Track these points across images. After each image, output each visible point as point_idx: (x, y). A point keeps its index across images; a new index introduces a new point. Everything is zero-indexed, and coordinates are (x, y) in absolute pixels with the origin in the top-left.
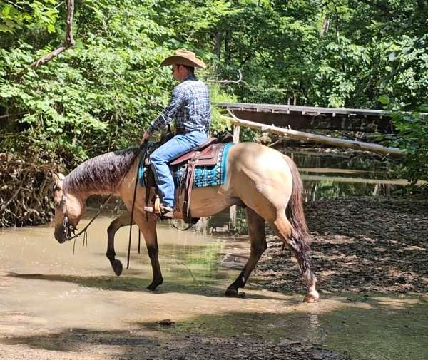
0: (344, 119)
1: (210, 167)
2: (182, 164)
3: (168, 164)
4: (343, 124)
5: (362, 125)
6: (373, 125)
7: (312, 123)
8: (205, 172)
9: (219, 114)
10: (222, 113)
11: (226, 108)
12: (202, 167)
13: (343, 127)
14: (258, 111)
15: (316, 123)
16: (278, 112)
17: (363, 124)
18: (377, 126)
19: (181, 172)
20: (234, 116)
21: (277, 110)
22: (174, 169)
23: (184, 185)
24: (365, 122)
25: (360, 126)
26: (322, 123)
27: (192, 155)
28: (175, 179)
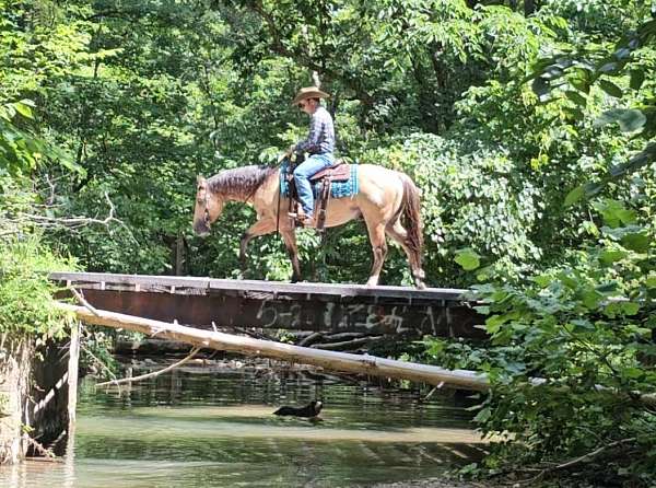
0: (330, 306)
1: (345, 181)
2: (319, 180)
3: (308, 179)
4: (327, 317)
5: (368, 319)
6: (393, 317)
7: (259, 316)
8: (340, 185)
9: (50, 297)
10: (57, 296)
11: (64, 283)
12: (337, 181)
13: (328, 324)
14: (138, 289)
15: (270, 315)
16: (183, 293)
17: (372, 316)
18: (401, 319)
19: (319, 186)
20: (85, 302)
21: (183, 288)
22: (313, 183)
23: (321, 197)
24: (375, 310)
25: (365, 322)
26: (282, 315)
27: (327, 172)
28: (314, 192)
